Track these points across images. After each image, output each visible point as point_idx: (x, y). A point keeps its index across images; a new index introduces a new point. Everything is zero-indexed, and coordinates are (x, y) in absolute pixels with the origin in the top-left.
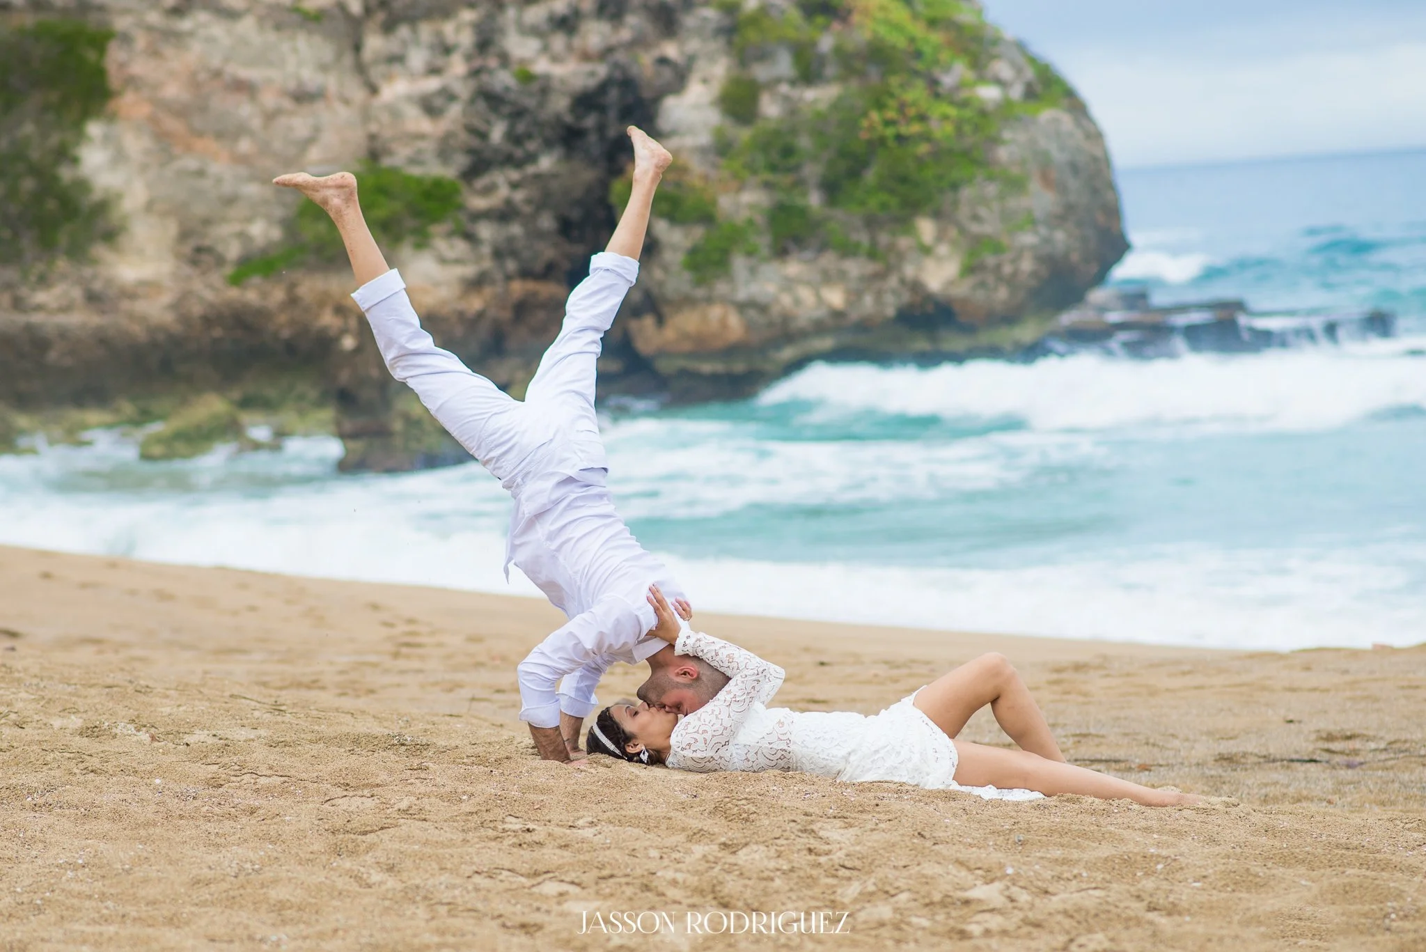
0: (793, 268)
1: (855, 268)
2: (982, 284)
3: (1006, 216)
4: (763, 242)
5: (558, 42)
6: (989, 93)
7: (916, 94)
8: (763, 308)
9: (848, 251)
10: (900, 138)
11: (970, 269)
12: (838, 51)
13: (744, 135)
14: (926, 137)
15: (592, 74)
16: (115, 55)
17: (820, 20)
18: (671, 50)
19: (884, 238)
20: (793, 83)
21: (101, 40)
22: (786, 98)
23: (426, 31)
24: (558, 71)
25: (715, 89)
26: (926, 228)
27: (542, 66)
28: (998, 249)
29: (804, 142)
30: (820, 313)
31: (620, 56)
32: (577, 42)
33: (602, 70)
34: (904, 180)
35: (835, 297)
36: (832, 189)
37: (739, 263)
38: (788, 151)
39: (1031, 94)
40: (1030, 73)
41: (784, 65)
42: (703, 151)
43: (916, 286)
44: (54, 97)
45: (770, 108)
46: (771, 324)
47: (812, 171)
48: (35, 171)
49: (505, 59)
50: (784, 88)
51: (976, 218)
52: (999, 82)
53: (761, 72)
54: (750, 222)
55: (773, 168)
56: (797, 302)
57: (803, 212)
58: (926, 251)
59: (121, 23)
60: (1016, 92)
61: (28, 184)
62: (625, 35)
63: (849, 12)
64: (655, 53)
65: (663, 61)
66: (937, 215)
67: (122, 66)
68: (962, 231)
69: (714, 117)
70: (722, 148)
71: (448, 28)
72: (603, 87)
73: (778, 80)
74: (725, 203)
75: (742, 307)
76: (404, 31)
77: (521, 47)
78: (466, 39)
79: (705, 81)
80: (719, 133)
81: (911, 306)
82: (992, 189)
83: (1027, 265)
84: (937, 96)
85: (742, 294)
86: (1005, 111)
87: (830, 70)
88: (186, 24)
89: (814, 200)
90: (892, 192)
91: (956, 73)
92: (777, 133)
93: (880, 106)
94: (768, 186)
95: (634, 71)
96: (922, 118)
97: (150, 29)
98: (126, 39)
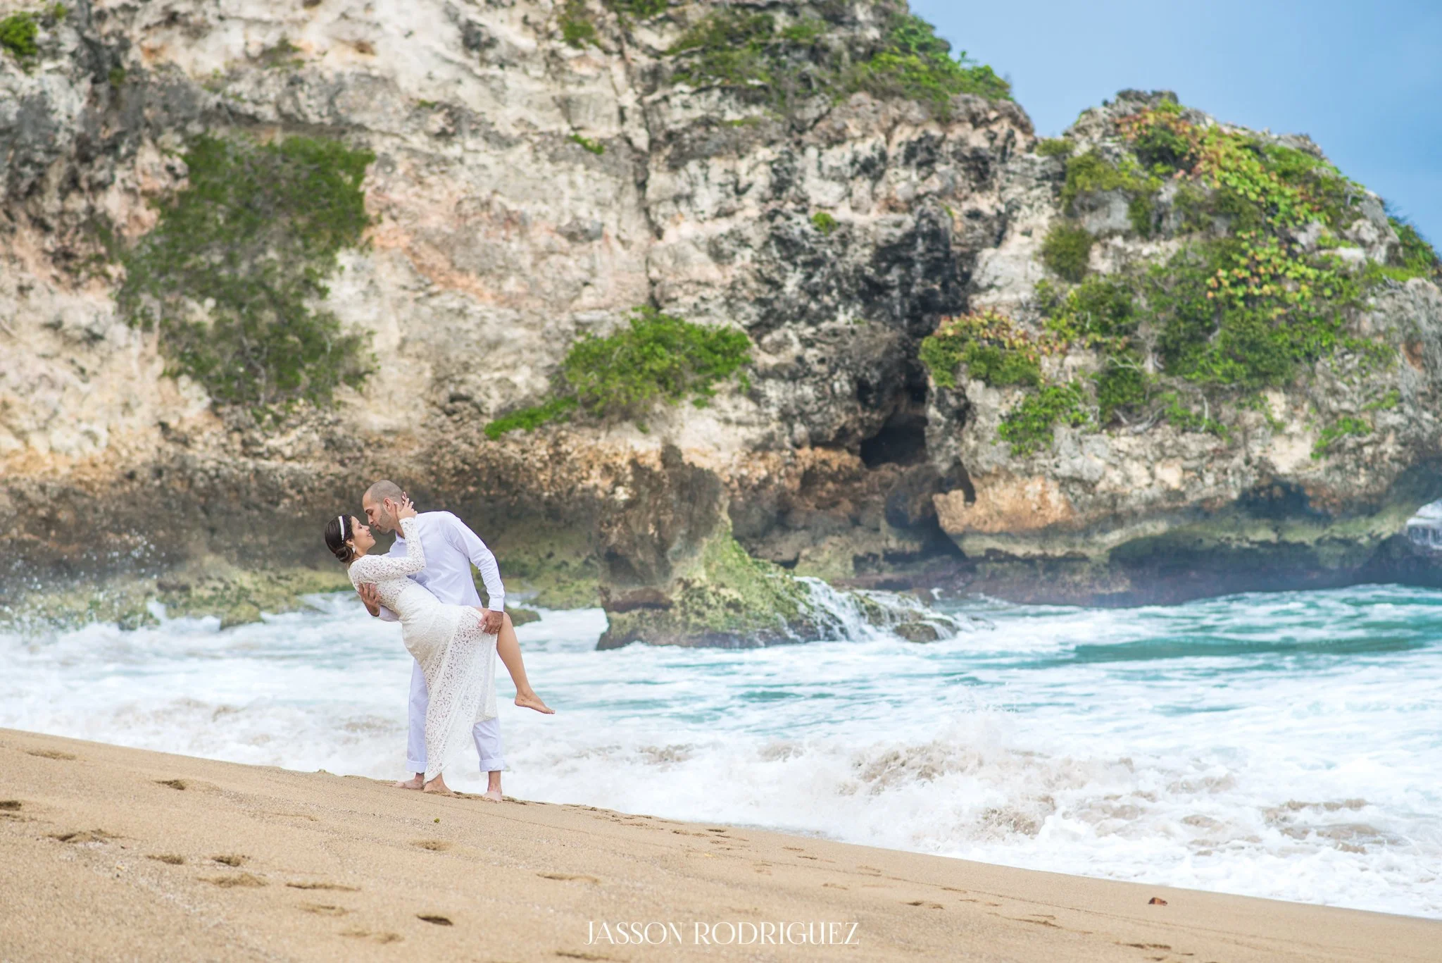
0: (1124, 441)
1: (1195, 443)
2: (1340, 468)
3: (1369, 392)
4: (1091, 410)
5: (862, 187)
6: (1351, 254)
7: (1269, 250)
8: (1088, 485)
9: (1187, 425)
10: (1248, 298)
11: (1323, 451)
12: (1181, 199)
13: (1073, 291)
14: (1282, 302)
15: (898, 225)
16: (373, 179)
17: (1160, 168)
18: (986, 203)
19: (1227, 411)
20: (1127, 236)
21: (359, 162)
22: (1120, 252)
23: (717, 167)
24: (859, 219)
25: (1039, 240)
26: (1277, 402)
27: (843, 213)
28: (1357, 429)
29: (1141, 302)
30: (1155, 492)
31: (928, 206)
32: (881, 188)
33: (909, 221)
34: (1254, 346)
35: (1171, 476)
36: (1169, 354)
37: (1063, 432)
38: (1122, 311)
39: (1393, 259)
40: (1394, 236)
41: (1119, 214)
42: (1024, 307)
43: (1264, 467)
44: (301, 222)
45: (1101, 263)
46: (1097, 504)
47: (1149, 333)
48: (276, 301)
49: (803, 203)
50: (1118, 241)
51: (1334, 392)
52: (1362, 243)
53: (1092, 223)
54: (1077, 388)
55: (1105, 329)
56: (1128, 479)
57: (1137, 378)
58: (1278, 428)
59: (380, 146)
60: (1380, 255)
61: (269, 316)
62: (935, 184)
63: (1194, 158)
64: (966, 206)
65: (975, 215)
66: (1289, 387)
67: (379, 191)
68: (1317, 406)
69: (1037, 271)
70: (1046, 305)
71: (743, 166)
72: (911, 237)
73: (1112, 233)
74: (1048, 365)
75: (1065, 482)
76: (693, 166)
77: (822, 192)
78: (762, 180)
79: (1027, 233)
80: (1042, 288)
81: (1257, 489)
82: (1353, 361)
83: (1390, 447)
84: (1292, 254)
85: (1065, 470)
86: (1369, 277)
87: (1171, 223)
88: (453, 151)
89: (1150, 366)
90: (1239, 360)
91: (1314, 231)
92: (1111, 290)
93: (1229, 264)
94: (1096, 346)
95: (944, 223)
96: (1275, 278)
97: (413, 152)
98: (387, 162)
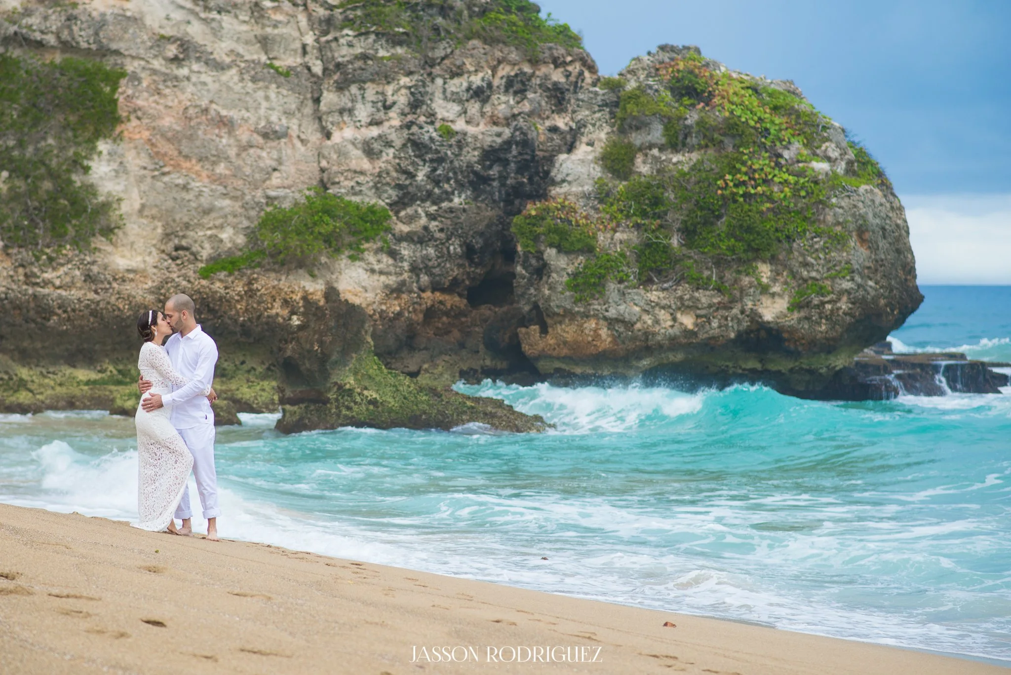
0: (654, 295)
1: (704, 297)
2: (807, 318)
3: (830, 264)
4: (632, 271)
5: (474, 108)
6: (821, 166)
7: (762, 162)
8: (629, 325)
9: (700, 284)
10: (746, 195)
11: (795, 306)
12: (701, 123)
13: (622, 186)
14: (770, 199)
15: (499, 135)
16: (125, 88)
17: (686, 101)
18: (561, 122)
19: (729, 275)
20: (662, 149)
21: (115, 78)
22: (656, 159)
23: (371, 90)
24: (471, 130)
25: (599, 148)
26: (765, 271)
27: (460, 125)
28: (821, 292)
29: (670, 195)
30: (676, 331)
31: (521, 122)
32: (488, 108)
33: (507, 132)
34: (749, 230)
35: (688, 321)
36: (689, 233)
37: (612, 286)
38: (656, 201)
39: (850, 171)
40: (851, 155)
41: (657, 134)
42: (586, 196)
43: (754, 316)
44: (72, 119)
45: (643, 167)
46: (634, 339)
47: (675, 218)
48: (52, 175)
49: (431, 116)
50: (655, 152)
51: (806, 265)
52: (829, 159)
53: (637, 139)
54: (623, 255)
55: (644, 214)
56: (657, 322)
57: (666, 249)
58: (764, 290)
59: (131, 66)
60: (841, 168)
61: (47, 185)
62: (526, 107)
63: (711, 95)
64: (548, 123)
65: (554, 129)
66: (773, 260)
67: (129, 98)
68: (793, 275)
69: (597, 171)
70: (602, 195)
71: (389, 89)
72: (508, 143)
73: (651, 146)
74: (603, 239)
75: (611, 323)
76: (354, 89)
77: (445, 110)
78: (402, 99)
79: (590, 144)
80: (600, 185)
81: (748, 331)
82: (820, 243)
83: (844, 305)
84: (778, 165)
85: (612, 313)
86: (832, 182)
87: (693, 140)
88: (184, 71)
89: (675, 241)
90: (738, 239)
91: (794, 150)
92: (649, 186)
93: (734, 171)
94: (637, 226)
95: (532, 135)
96: (766, 181)
97: (154, 72)
98: (135, 78)
